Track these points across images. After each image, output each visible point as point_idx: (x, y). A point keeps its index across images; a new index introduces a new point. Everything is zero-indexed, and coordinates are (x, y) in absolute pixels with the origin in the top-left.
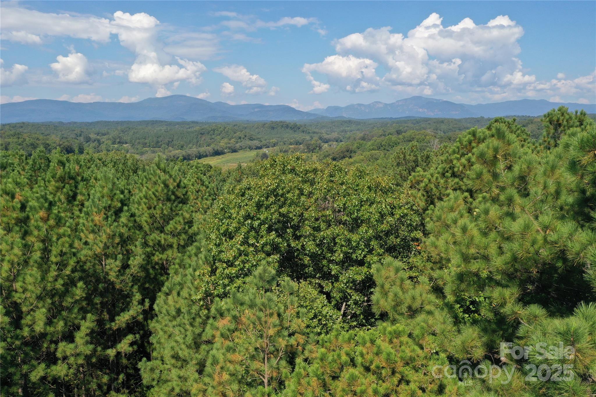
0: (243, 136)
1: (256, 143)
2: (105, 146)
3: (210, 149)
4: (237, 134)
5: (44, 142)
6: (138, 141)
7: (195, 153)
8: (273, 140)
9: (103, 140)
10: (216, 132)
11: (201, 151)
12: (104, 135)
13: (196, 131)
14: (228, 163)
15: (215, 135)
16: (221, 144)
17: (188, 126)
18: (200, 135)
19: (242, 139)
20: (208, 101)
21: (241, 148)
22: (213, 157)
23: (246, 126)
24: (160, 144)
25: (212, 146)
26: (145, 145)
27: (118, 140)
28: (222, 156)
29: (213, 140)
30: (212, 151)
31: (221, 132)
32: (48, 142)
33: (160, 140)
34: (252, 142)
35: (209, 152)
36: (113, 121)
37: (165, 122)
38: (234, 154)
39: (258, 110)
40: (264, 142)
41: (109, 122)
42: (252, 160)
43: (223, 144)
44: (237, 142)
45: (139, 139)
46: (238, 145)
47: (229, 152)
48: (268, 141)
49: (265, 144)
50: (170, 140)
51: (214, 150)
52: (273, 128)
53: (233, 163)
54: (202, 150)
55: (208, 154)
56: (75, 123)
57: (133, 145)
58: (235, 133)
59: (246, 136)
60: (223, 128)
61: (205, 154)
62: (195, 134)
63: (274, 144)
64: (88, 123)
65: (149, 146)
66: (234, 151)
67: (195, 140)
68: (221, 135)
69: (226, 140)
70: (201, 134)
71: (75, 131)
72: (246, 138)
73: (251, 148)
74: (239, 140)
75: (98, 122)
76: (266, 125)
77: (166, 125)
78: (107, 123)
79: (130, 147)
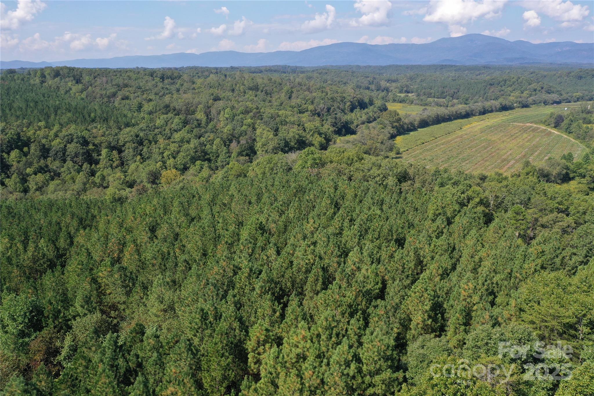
0: (539, 88)
1: (555, 97)
2: (392, 96)
3: (496, 103)
4: (533, 85)
5: (341, 95)
6: (423, 91)
7: (479, 109)
8: (577, 94)
9: (392, 88)
10: (508, 82)
11: (487, 106)
12: (394, 81)
13: (485, 81)
14: (515, 122)
15: (506, 86)
16: (511, 98)
17: (478, 72)
18: (489, 86)
19: (537, 91)
20: (506, 39)
21: (535, 103)
22: (499, 113)
23: (546, 73)
24: (445, 94)
25: (501, 100)
26: (430, 95)
27: (405, 89)
28: (510, 111)
29: (502, 92)
30: (498, 106)
31: (514, 83)
32: (344, 95)
33: (445, 90)
34: (550, 95)
35: (496, 107)
36: (404, 66)
37: (455, 66)
38: (525, 109)
39: (568, 48)
40: (565, 96)
41: (400, 66)
42: (544, 120)
43: (512, 98)
44: (531, 95)
45: (425, 89)
46: (530, 100)
47: (519, 107)
48: (569, 94)
49: (565, 98)
50: (456, 91)
51: (501, 104)
52: (580, 78)
53: (520, 122)
54: (488, 104)
55: (494, 109)
56: (370, 67)
57: (418, 95)
58: (530, 84)
59: (542, 88)
60: (516, 78)
61: (490, 109)
62: (483, 84)
63: (578, 99)
64: (381, 66)
65: (434, 96)
66: (525, 106)
67: (482, 92)
68: (513, 86)
69: (517, 93)
70: (491, 85)
71: (368, 77)
72: (543, 91)
73: (546, 103)
74: (534, 93)
75: (390, 66)
76: (572, 74)
77: (455, 70)
78: (397, 68)
79: (415, 96)
